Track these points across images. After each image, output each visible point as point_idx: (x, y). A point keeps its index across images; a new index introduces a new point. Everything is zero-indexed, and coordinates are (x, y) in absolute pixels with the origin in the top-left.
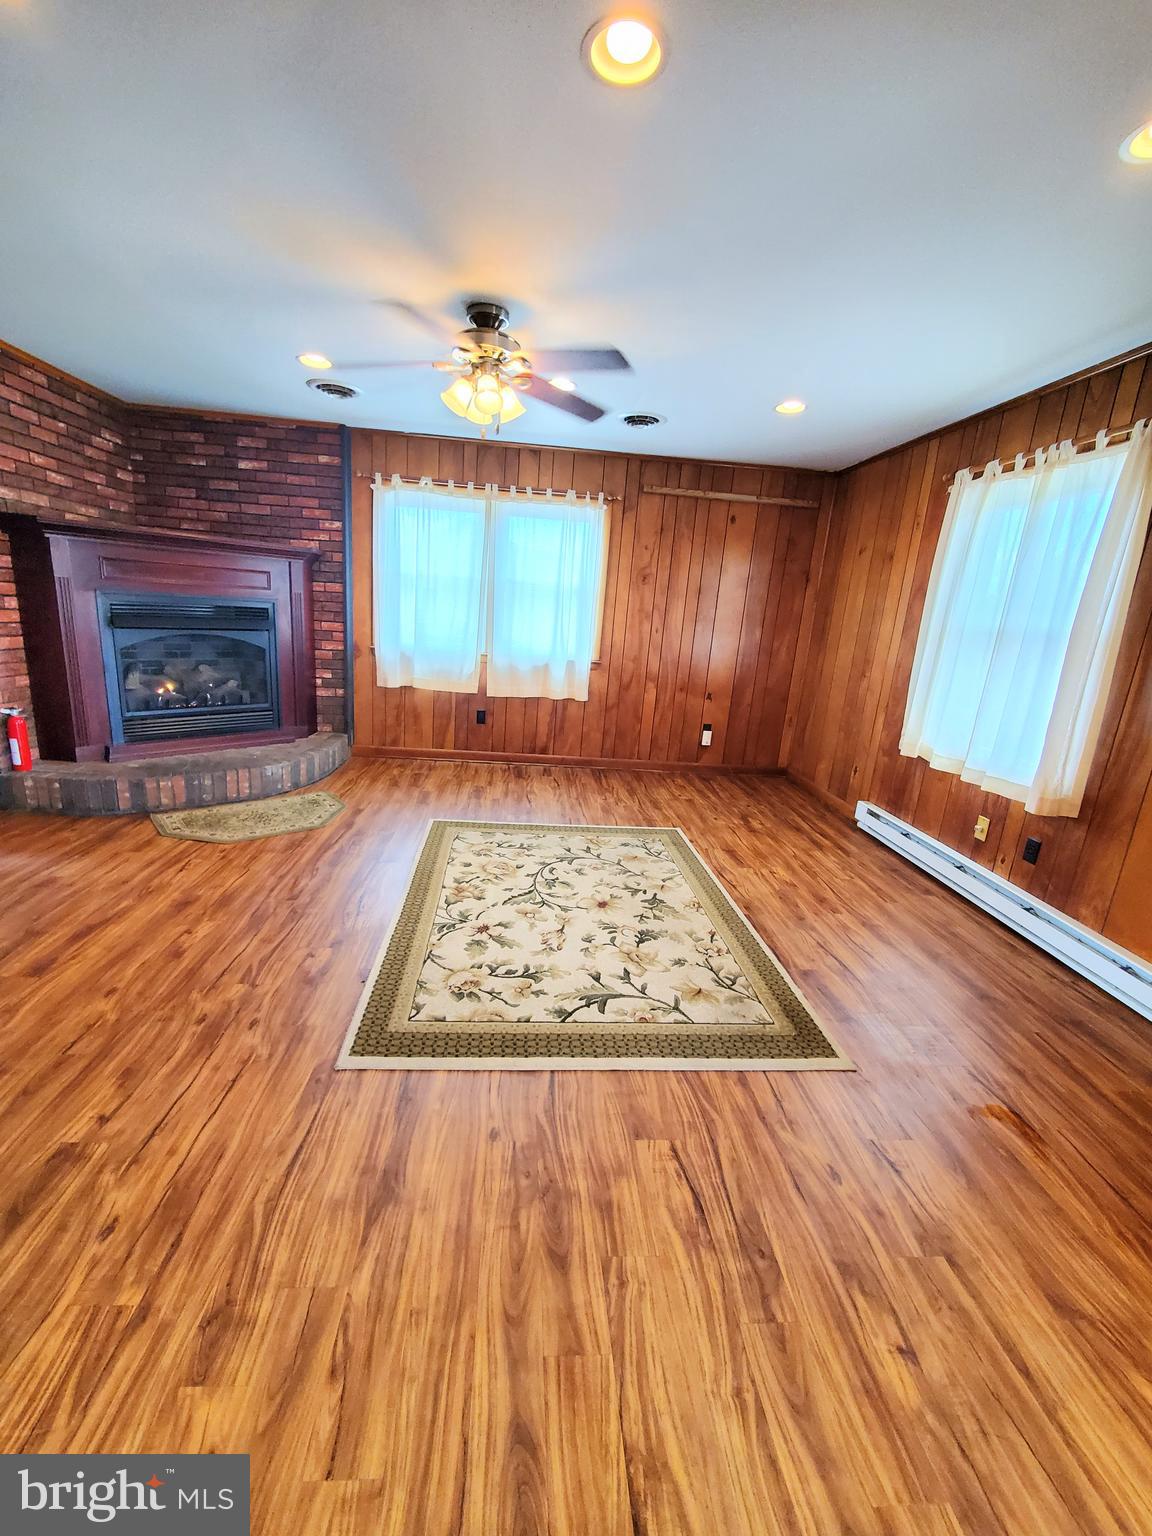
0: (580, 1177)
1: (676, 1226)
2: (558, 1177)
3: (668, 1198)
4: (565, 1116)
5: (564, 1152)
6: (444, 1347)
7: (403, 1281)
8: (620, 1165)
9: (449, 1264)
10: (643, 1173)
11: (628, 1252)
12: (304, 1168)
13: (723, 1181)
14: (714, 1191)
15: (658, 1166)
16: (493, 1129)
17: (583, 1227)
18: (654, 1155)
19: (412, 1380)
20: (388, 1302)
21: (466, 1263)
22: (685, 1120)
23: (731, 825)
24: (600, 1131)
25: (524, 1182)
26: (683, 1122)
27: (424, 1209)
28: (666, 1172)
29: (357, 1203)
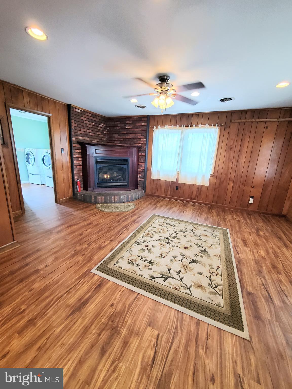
0: (125, 329)
1: (142, 363)
2: (120, 326)
3: (145, 351)
4: (133, 308)
5: (126, 319)
6: (62, 358)
7: (67, 334)
8: (138, 332)
9: (78, 336)
10: (144, 338)
11: (122, 362)
12: (69, 293)
13: (167, 356)
14: (162, 357)
15: (149, 338)
16: (113, 303)
17: (116, 346)
18: (151, 334)
19: (50, 362)
20: (60, 337)
21: (82, 338)
22: (168, 327)
23: (250, 232)
24: (140, 318)
25: (110, 323)
26: (167, 328)
27: (83, 317)
28: (151, 342)
29: (72, 308)
